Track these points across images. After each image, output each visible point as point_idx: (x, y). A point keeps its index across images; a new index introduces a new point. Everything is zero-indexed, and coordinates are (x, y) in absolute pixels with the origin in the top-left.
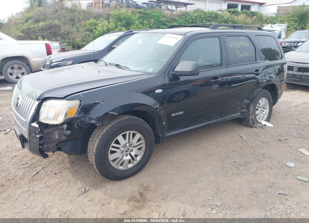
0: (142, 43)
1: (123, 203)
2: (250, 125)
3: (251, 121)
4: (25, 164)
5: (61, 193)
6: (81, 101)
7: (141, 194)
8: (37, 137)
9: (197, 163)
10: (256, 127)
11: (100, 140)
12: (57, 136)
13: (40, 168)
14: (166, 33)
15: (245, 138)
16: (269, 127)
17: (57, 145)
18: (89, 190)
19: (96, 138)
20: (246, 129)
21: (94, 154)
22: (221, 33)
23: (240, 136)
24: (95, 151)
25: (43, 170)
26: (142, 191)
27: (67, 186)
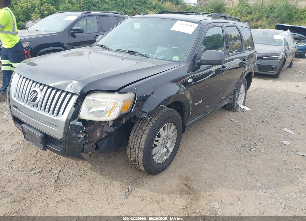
0: (139, 28)
1: (177, 198)
2: (234, 109)
3: (236, 106)
4: (33, 169)
5: (103, 196)
6: (135, 94)
7: (186, 185)
8: (80, 138)
9: (214, 149)
10: (238, 111)
11: (148, 135)
12: (98, 134)
13: (56, 172)
14: (176, 20)
15: (236, 122)
16: (247, 111)
17: (96, 144)
18: (132, 189)
19: (142, 133)
20: (230, 113)
21: (143, 150)
22: (223, 23)
23: (231, 120)
24: (143, 147)
25: (60, 173)
26: (185, 182)
27: (105, 189)
